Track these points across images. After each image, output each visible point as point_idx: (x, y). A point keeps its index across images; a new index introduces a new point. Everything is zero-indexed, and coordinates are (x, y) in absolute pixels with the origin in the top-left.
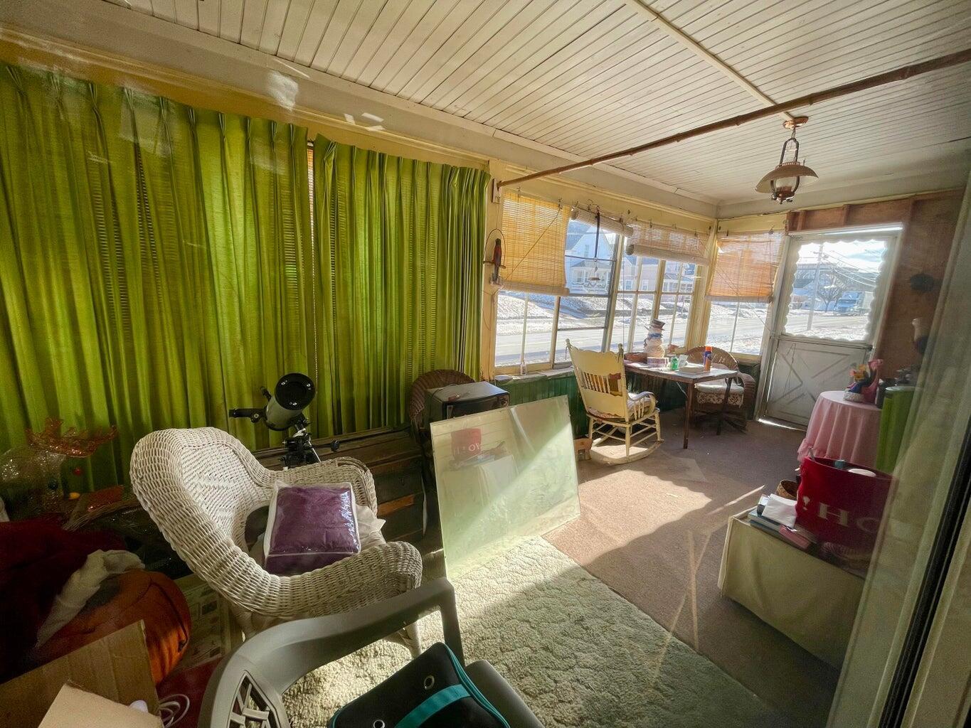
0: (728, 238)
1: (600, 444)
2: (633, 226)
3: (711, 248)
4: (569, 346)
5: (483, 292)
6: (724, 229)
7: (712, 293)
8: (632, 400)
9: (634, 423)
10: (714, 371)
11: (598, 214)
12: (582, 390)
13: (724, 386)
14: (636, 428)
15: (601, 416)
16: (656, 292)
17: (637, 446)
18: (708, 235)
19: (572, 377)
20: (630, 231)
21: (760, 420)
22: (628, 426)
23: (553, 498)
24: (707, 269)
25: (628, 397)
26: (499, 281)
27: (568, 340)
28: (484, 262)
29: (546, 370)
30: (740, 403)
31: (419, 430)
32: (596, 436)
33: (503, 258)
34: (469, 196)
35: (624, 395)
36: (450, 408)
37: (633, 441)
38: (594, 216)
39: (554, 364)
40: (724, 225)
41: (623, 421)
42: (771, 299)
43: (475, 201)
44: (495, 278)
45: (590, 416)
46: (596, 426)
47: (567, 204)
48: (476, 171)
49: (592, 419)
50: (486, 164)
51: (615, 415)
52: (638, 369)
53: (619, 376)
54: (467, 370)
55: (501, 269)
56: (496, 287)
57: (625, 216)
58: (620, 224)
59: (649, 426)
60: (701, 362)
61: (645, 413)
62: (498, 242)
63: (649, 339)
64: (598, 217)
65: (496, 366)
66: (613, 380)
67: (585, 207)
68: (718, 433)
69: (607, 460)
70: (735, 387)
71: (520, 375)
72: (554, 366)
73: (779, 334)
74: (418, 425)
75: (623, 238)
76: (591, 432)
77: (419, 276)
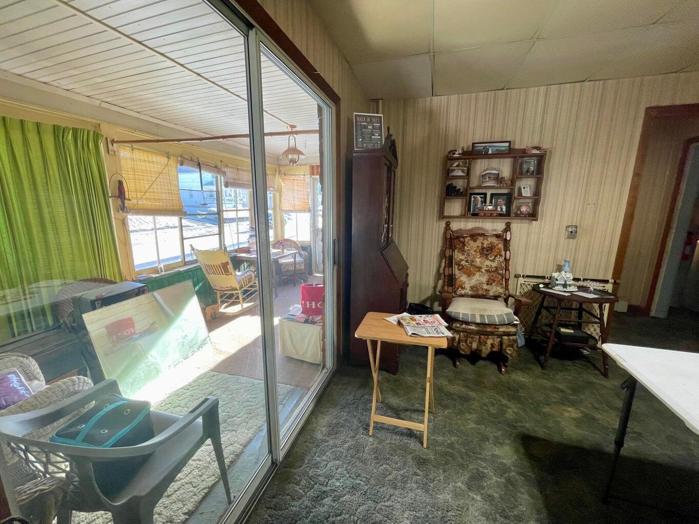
0: (285, 177)
1: (226, 307)
2: (226, 170)
3: (278, 183)
4: (193, 249)
5: (113, 219)
6: (282, 172)
7: (283, 208)
8: (239, 276)
9: (243, 289)
10: (286, 252)
11: (199, 163)
12: (207, 275)
13: (292, 260)
14: (245, 292)
15: (223, 289)
16: (249, 209)
17: (246, 303)
18: (275, 175)
19: (199, 269)
20: (224, 173)
21: (316, 275)
22: (239, 292)
23: (191, 342)
24: (278, 194)
25: (236, 275)
26: (127, 210)
27: (191, 245)
28: (110, 197)
29: (181, 267)
30: (303, 267)
31: (72, 326)
32: (223, 302)
33: (126, 193)
34: (86, 149)
35: (233, 273)
36: (98, 303)
37: (244, 299)
38: (196, 164)
39: (185, 262)
40: (283, 169)
41: (236, 289)
42: (310, 211)
43: (92, 152)
44: (123, 208)
45: (216, 291)
46: (221, 297)
47: (174, 156)
48: (88, 131)
49: (218, 292)
50: (98, 126)
51: (231, 287)
52: (244, 257)
53: (227, 263)
54: (110, 276)
55: (126, 202)
56: (125, 214)
57: (219, 164)
58: (216, 169)
59: (253, 289)
60: (278, 248)
61: (249, 282)
62: (120, 183)
63: (250, 238)
64: (199, 165)
65: (136, 270)
66: (225, 265)
67: (189, 158)
68: (295, 286)
69: (229, 314)
70: (298, 259)
71: (159, 273)
72: (186, 264)
73: (316, 229)
74: (70, 323)
75: (221, 177)
76: (219, 301)
77: (46, 210)
